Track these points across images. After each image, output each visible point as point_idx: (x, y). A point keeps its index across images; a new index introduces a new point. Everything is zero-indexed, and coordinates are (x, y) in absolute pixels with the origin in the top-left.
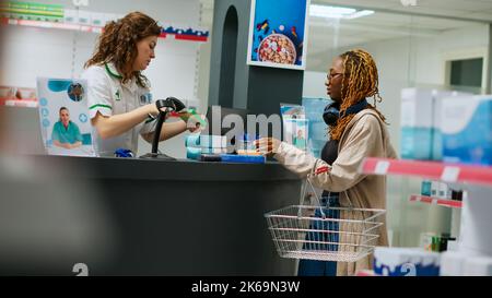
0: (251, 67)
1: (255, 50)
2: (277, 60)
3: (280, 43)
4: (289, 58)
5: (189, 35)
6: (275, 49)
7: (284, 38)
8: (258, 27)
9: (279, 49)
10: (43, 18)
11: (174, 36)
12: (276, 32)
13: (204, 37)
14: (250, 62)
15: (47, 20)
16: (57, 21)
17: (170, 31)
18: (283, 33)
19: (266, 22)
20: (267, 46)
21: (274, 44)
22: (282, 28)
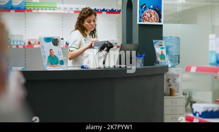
0: (139, 24)
1: (140, 17)
2: (151, 21)
3: (151, 13)
4: (156, 20)
5: (112, 12)
6: (149, 16)
7: (153, 11)
8: (141, 7)
9: (151, 16)
10: (48, 8)
11: (105, 12)
12: (149, 9)
13: (119, 12)
14: (138, 23)
15: (50, 9)
16: (54, 9)
17: (104, 10)
18: (153, 9)
19: (144, 4)
20: (146, 15)
21: (149, 14)
22: (152, 7)
